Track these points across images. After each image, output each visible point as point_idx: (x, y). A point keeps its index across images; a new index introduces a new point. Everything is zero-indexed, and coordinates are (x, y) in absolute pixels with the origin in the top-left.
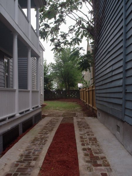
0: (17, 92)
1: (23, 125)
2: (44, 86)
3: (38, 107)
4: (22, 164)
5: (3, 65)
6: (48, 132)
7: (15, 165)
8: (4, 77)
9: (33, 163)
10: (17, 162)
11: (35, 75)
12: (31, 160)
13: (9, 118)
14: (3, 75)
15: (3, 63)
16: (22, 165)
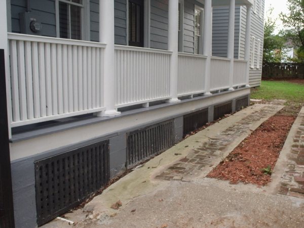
0: (208, 60)
1: (215, 109)
2: (264, 55)
3: (244, 86)
4: (203, 151)
5: (193, 19)
6: (251, 122)
7: (194, 151)
8: (194, 38)
9: (218, 152)
10: (198, 149)
11: (254, 38)
12: (216, 149)
13: (195, 96)
14: (193, 36)
15: (192, 16)
16: (203, 153)
